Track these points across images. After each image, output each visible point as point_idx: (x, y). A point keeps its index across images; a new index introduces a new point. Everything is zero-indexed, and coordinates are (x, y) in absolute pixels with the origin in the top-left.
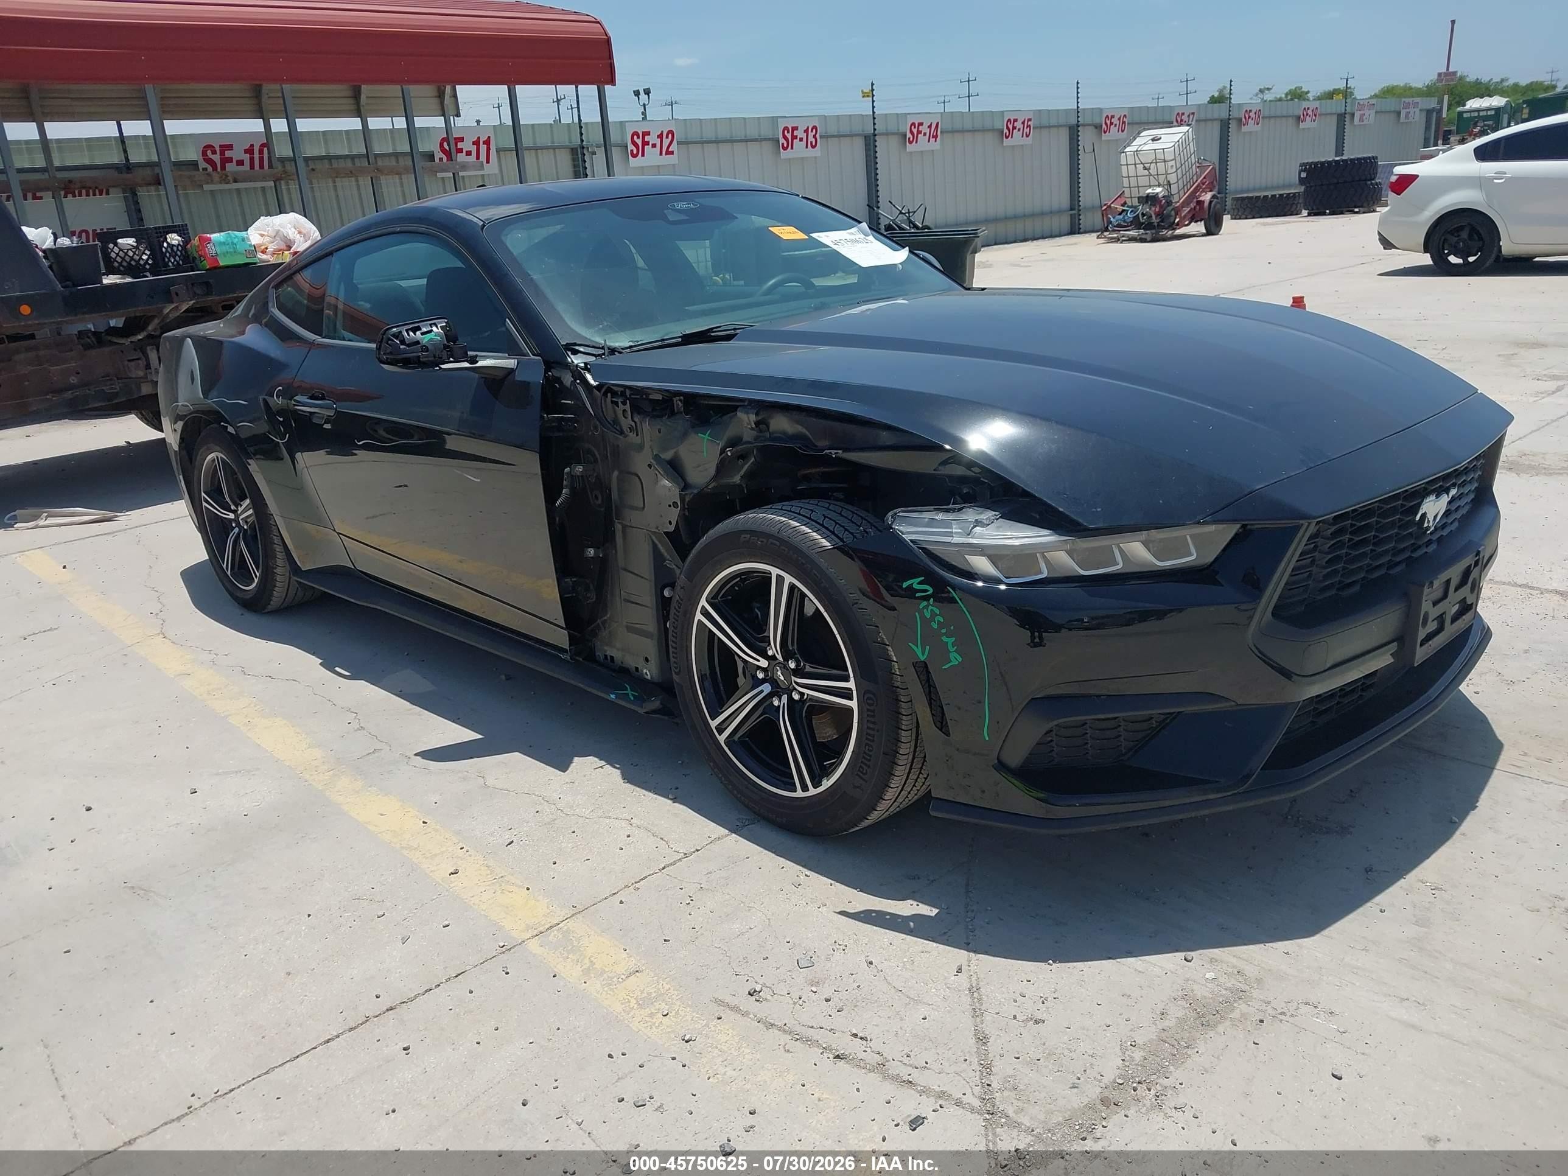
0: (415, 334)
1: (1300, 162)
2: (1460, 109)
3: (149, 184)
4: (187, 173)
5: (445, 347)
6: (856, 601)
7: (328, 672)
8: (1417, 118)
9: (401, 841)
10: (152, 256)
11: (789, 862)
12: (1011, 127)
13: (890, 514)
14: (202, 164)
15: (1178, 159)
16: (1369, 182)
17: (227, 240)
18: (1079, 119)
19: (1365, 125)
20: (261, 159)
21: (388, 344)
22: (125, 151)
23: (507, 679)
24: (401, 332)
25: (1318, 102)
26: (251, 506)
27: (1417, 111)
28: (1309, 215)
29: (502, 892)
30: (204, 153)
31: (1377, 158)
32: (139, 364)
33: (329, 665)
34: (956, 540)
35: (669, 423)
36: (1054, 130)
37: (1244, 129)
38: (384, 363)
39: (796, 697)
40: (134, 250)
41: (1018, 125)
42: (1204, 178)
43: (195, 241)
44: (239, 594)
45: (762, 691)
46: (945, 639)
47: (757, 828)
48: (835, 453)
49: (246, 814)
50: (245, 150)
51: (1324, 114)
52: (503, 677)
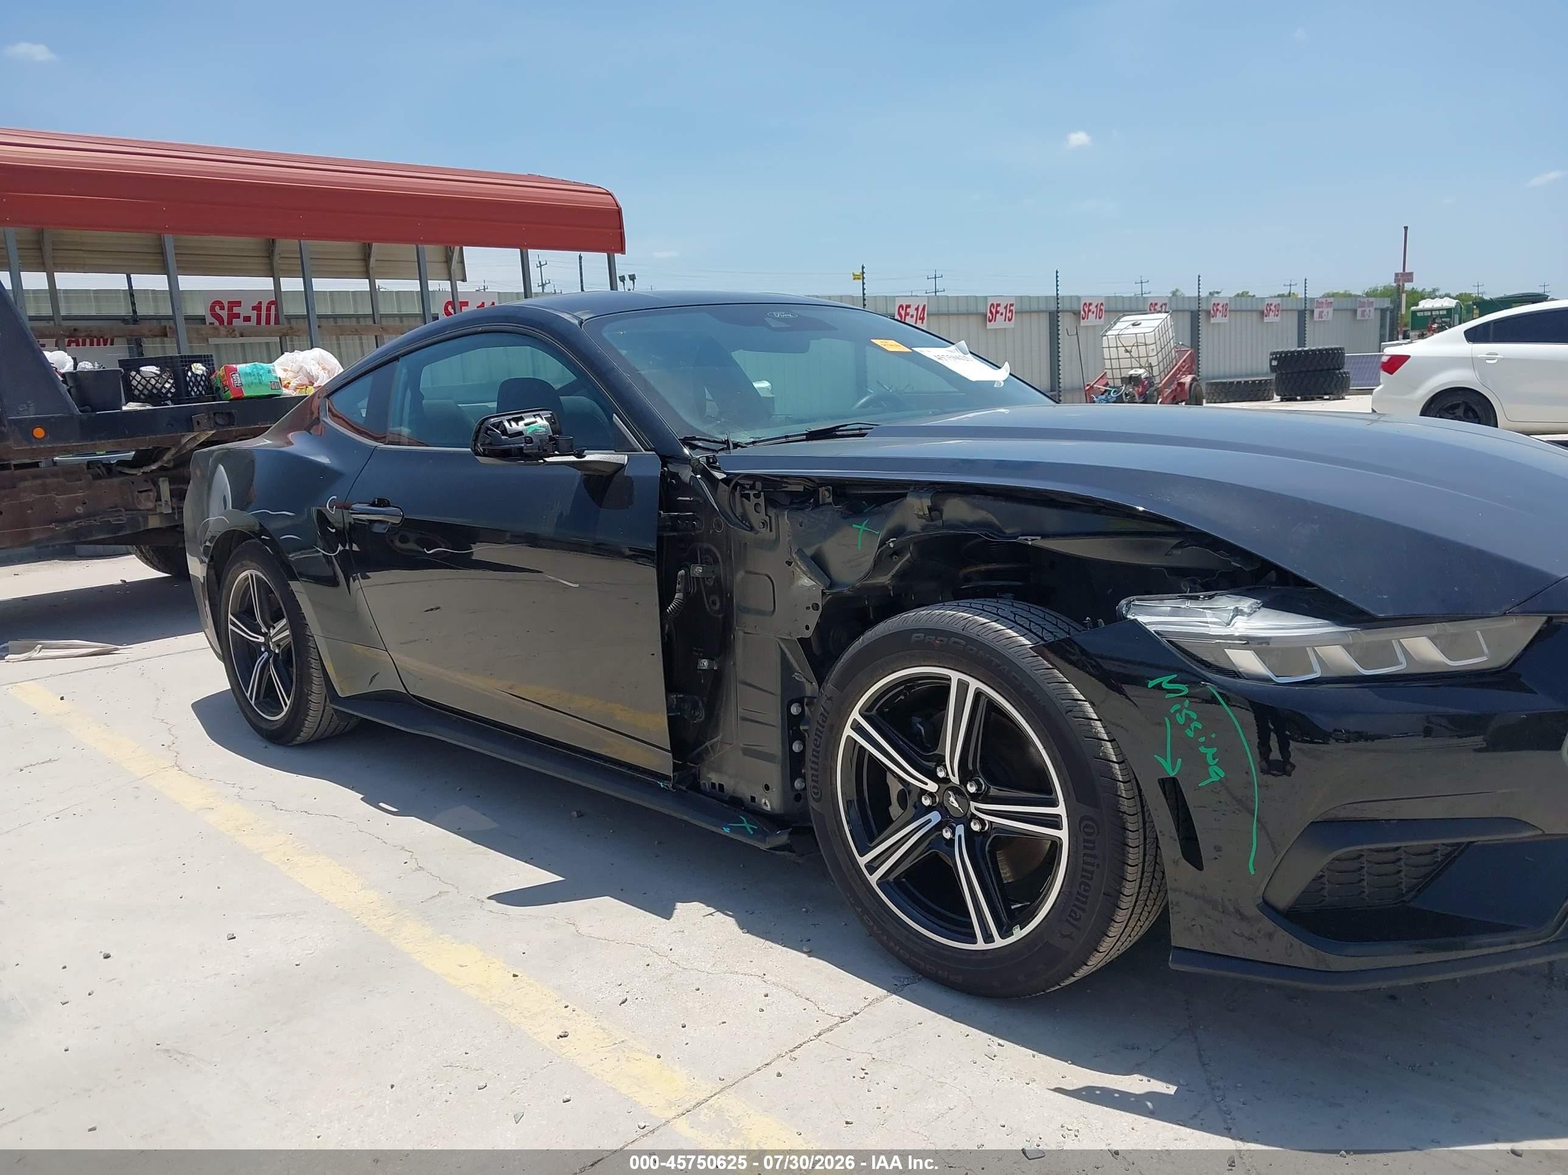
0: (518, 425)
1: (1270, 351)
2: (1413, 308)
3: (156, 336)
4: (196, 326)
5: (551, 439)
6: (1069, 709)
7: (372, 807)
8: (1373, 316)
9: (490, 997)
10: (176, 385)
11: (974, 1030)
12: (994, 311)
13: (1123, 602)
14: (210, 319)
15: (1158, 343)
16: (1337, 371)
17: (253, 371)
18: (1059, 306)
19: (1324, 321)
20: (268, 316)
21: (486, 433)
22: (133, 304)
23: (579, 817)
24: (502, 422)
25: (1279, 299)
26: (288, 625)
27: (1372, 309)
28: (1282, 400)
29: (628, 1059)
30: (212, 308)
31: (1343, 349)
32: (149, 496)
33: (371, 800)
34: (1215, 630)
35: (813, 515)
36: (1035, 316)
37: (1213, 320)
38: (480, 455)
39: (976, 827)
40: (157, 378)
41: (1001, 309)
42: (1184, 361)
43: (221, 372)
44: (264, 725)
45: (929, 821)
46: (1203, 749)
47: (923, 988)
48: (1032, 540)
49: (298, 963)
50: (253, 307)
51: (1285, 310)
52: (575, 814)
